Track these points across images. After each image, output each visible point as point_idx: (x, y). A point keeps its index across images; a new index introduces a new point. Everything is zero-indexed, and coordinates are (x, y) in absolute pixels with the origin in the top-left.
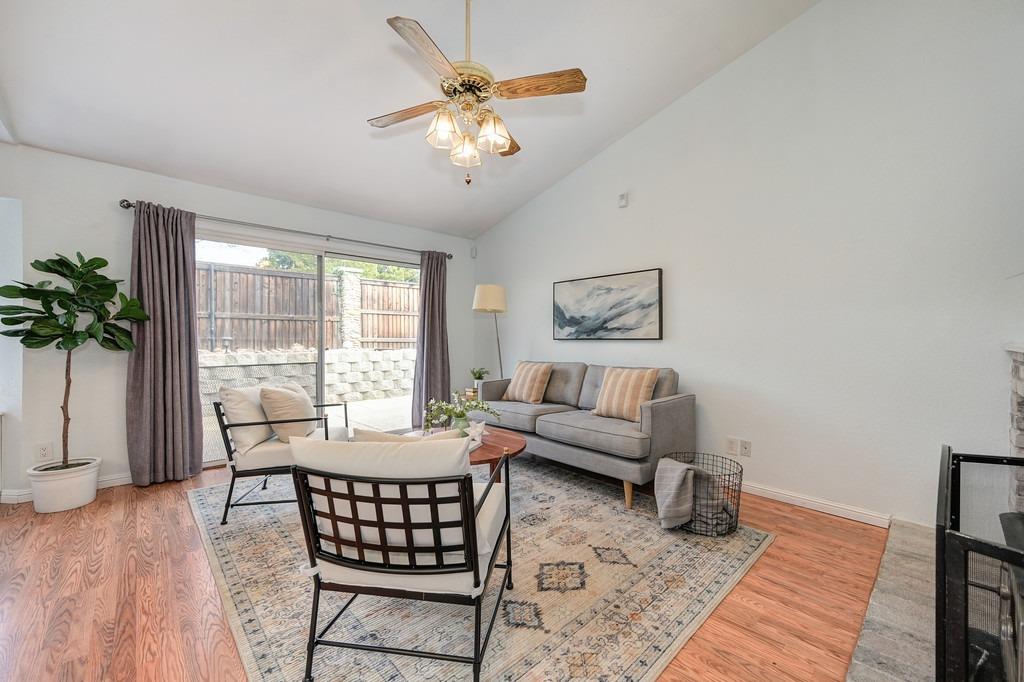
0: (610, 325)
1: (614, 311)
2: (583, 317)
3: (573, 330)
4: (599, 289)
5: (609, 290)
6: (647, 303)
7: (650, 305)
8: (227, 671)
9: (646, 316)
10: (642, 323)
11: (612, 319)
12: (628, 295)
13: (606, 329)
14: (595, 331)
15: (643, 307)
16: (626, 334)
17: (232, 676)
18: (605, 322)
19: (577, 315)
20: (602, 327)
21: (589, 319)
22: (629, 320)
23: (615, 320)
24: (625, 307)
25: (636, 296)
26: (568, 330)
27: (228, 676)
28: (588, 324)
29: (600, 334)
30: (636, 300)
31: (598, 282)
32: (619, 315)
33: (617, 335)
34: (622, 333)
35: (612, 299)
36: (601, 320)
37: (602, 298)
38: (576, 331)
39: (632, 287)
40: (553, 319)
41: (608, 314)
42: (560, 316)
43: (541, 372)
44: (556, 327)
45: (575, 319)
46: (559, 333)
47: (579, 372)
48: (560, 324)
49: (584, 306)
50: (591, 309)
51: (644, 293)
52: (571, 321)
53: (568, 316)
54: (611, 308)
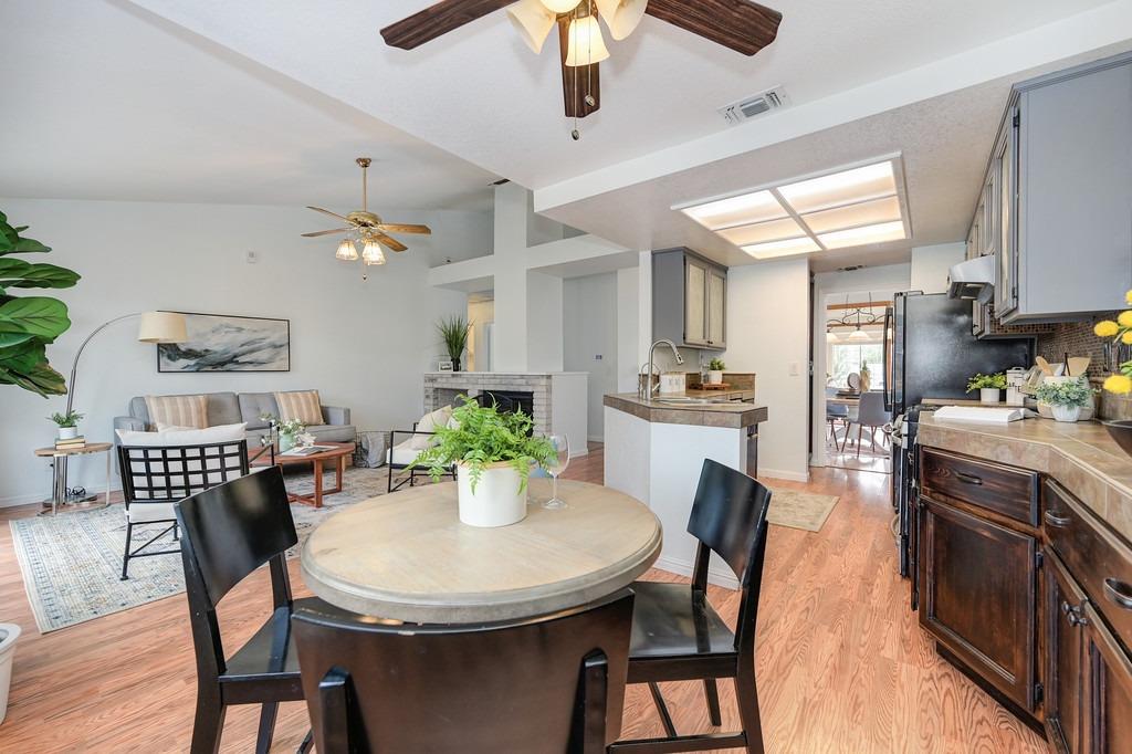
0: (241, 359)
1: (246, 348)
2: (207, 351)
3: (192, 362)
4: (227, 327)
5: (240, 330)
6: (278, 343)
7: (281, 346)
9: (278, 353)
10: (273, 358)
11: (243, 354)
12: (262, 336)
13: (237, 362)
14: (222, 364)
15: (275, 347)
16: (258, 367)
18: (235, 357)
19: (198, 349)
20: (233, 360)
21: (216, 353)
22: (261, 356)
23: (247, 356)
24: (257, 345)
25: (269, 337)
26: (182, 362)
28: (213, 357)
29: (229, 366)
30: (268, 341)
31: (226, 320)
32: (252, 351)
33: (249, 368)
34: (255, 366)
35: (243, 337)
36: (230, 354)
37: (231, 335)
38: (197, 364)
39: (264, 330)
40: (159, 351)
41: (237, 351)
42: (169, 351)
43: (203, 404)
44: (164, 360)
45: (195, 352)
46: (168, 364)
47: (230, 402)
48: (169, 357)
49: (209, 340)
50: (217, 344)
51: (277, 336)
52: (189, 354)
53: (183, 349)
54: (242, 345)
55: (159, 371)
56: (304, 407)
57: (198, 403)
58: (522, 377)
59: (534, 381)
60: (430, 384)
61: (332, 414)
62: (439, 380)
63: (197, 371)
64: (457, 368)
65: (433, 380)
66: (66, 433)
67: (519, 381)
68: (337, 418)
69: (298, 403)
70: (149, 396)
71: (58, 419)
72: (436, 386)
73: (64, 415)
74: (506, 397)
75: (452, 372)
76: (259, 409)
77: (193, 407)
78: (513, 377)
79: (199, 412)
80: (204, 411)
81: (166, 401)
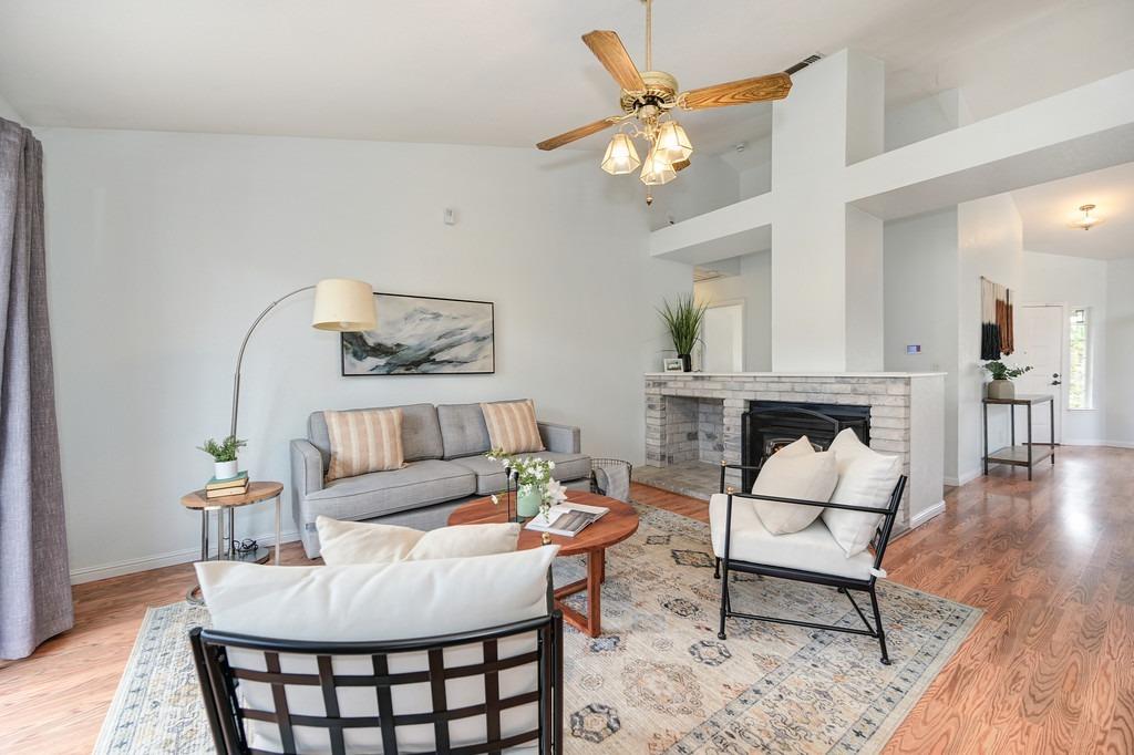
0: (438, 357)
1: (444, 342)
2: (398, 345)
3: (382, 362)
4: (424, 312)
5: (437, 316)
6: (481, 336)
7: (484, 338)
8: (925, 723)
9: (480, 349)
10: (476, 356)
11: (441, 350)
12: (462, 325)
13: (434, 361)
14: (417, 364)
15: (478, 339)
16: (458, 368)
17: (925, 717)
18: (432, 353)
19: (389, 343)
20: (429, 358)
21: (409, 348)
22: (461, 352)
23: (446, 352)
24: (457, 337)
25: (470, 327)
26: (371, 362)
27: (928, 720)
28: (406, 355)
29: (425, 367)
30: (469, 331)
31: (421, 303)
32: (451, 346)
33: (448, 369)
34: (455, 366)
35: (441, 326)
36: (427, 350)
37: (427, 324)
38: (388, 364)
39: (466, 316)
40: (343, 345)
41: (435, 345)
42: (355, 343)
43: (397, 422)
44: (349, 358)
45: (385, 347)
46: (353, 365)
47: (428, 416)
48: (355, 355)
49: (400, 330)
50: (411, 335)
51: (479, 326)
52: (378, 350)
53: (371, 342)
54: (440, 338)
55: (344, 375)
56: (521, 427)
57: (390, 421)
58: (842, 380)
59: (871, 387)
60: (656, 390)
61: (553, 433)
62: (671, 384)
63: (388, 374)
64: (688, 368)
65: (660, 384)
66: (223, 470)
67: (837, 387)
68: (563, 440)
69: (513, 419)
70: (330, 411)
71: (212, 449)
72: (665, 392)
73: (220, 444)
74: (819, 415)
75: (681, 373)
76: (462, 428)
77: (384, 426)
78: (823, 380)
79: (392, 435)
80: (398, 433)
81: (351, 417)
